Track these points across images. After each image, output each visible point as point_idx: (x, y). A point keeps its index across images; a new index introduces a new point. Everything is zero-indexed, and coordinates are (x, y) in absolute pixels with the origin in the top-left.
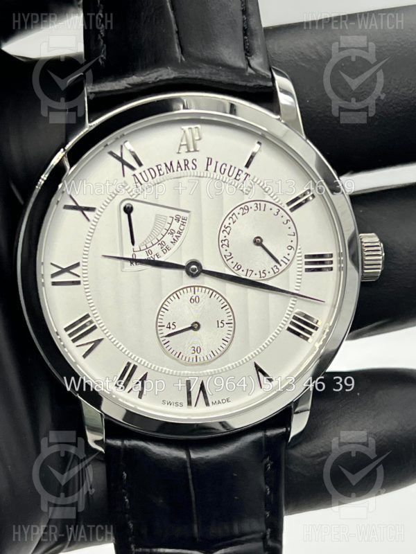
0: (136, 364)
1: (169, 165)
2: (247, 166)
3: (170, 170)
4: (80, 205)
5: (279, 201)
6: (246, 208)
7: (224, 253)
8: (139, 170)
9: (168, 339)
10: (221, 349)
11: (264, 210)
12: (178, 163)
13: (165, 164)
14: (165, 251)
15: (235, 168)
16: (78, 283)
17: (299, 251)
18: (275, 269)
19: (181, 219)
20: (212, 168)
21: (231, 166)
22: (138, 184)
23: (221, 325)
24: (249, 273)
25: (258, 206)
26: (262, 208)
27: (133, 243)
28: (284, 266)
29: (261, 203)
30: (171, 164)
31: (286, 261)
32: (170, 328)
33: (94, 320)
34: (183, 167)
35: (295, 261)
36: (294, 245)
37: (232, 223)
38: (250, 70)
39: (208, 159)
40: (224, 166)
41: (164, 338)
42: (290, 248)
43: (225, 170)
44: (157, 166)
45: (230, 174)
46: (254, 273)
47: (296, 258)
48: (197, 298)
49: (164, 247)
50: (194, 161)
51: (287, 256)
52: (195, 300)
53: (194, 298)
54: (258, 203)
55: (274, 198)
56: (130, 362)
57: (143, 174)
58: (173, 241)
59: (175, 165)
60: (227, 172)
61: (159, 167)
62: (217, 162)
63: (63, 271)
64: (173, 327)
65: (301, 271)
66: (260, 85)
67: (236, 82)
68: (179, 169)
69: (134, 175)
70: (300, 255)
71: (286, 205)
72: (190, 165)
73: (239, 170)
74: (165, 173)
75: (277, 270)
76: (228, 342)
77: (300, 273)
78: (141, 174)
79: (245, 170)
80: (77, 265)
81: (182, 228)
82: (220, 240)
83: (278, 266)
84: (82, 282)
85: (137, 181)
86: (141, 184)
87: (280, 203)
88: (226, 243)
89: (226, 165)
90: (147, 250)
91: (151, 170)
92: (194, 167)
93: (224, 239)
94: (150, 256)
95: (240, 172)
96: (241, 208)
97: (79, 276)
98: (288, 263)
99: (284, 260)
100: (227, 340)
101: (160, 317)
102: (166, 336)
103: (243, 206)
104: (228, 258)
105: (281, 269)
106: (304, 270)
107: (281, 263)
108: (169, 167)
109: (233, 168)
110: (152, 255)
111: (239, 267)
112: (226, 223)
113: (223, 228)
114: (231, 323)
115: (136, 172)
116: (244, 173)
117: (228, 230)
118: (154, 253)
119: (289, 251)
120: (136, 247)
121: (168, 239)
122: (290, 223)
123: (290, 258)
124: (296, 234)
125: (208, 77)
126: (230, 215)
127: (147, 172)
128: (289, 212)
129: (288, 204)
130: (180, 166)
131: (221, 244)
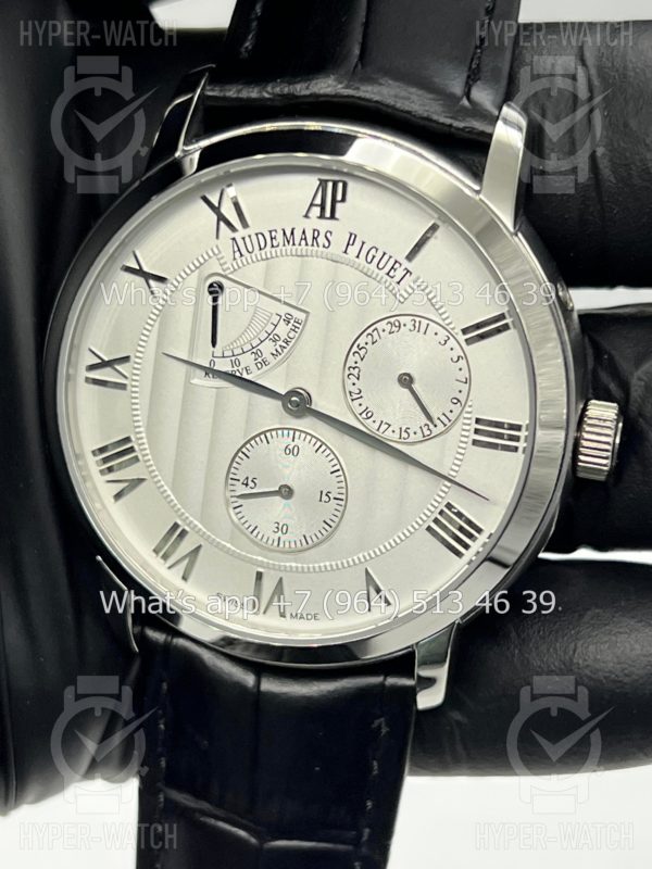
0: (187, 528)
1: (288, 234)
2: (410, 257)
3: (288, 242)
4: (146, 269)
5: (450, 323)
6: (397, 324)
7: (350, 387)
8: (242, 232)
9: (241, 502)
10: (319, 535)
11: (425, 333)
12: (304, 232)
13: (284, 231)
14: (259, 365)
15: (390, 257)
16: (123, 387)
17: (469, 410)
18: (425, 429)
19: (292, 321)
20: (353, 250)
21: (384, 254)
22: (237, 254)
23: (325, 498)
24: (384, 427)
25: (417, 325)
26: (423, 329)
27: (214, 343)
28: (441, 428)
29: (422, 320)
30: (292, 233)
31: (446, 421)
32: (247, 485)
33: (136, 447)
34: (310, 241)
35: (459, 423)
36: (462, 397)
37: (370, 343)
38: (465, 102)
39: (351, 234)
40: (373, 251)
41: (235, 499)
42: (455, 401)
43: (374, 257)
44: (270, 232)
45: (381, 266)
46: (391, 429)
47: (461, 420)
48: (296, 449)
49: (260, 360)
50: (328, 235)
51: (448, 414)
52: (292, 452)
53: (291, 447)
54: (417, 319)
55: (444, 316)
56: (179, 522)
57: (247, 240)
58: (275, 352)
59: (298, 235)
60: (376, 261)
61: (273, 234)
62: (363, 243)
63: (104, 364)
64: (251, 484)
65: (466, 443)
66: (474, 129)
67: (435, 117)
68: (303, 242)
69: (234, 239)
70: (469, 416)
71: (461, 333)
72: (322, 240)
73: (396, 262)
74: (281, 244)
75: (428, 433)
76: (331, 527)
77: (463, 445)
78: (243, 239)
79: (406, 264)
80: (126, 359)
81: (291, 335)
82: (348, 365)
83: (431, 427)
84: (129, 388)
85: (236, 249)
86: (241, 255)
87: (452, 326)
88: (356, 372)
89: (377, 250)
90: (233, 358)
91: (260, 236)
92: (327, 245)
93: (354, 365)
94: (236, 368)
95: (397, 265)
96: (389, 322)
97: (125, 377)
98: (449, 424)
99: (443, 418)
100: (331, 523)
101: (235, 465)
102: (238, 497)
103: (392, 320)
104: (355, 396)
105: (436, 431)
106: (471, 442)
107: (438, 422)
108: (289, 238)
109: (386, 257)
110: (240, 368)
111: (369, 415)
112: (361, 341)
113: (355, 349)
114: (342, 500)
115: (238, 236)
116: (403, 267)
117: (362, 352)
118: (243, 366)
119: (453, 407)
120: (218, 350)
121: (268, 348)
122: (462, 363)
123: (452, 417)
124: (468, 381)
125: (391, 101)
126: (369, 331)
127: (254, 238)
128: (464, 344)
129: (465, 331)
130: (305, 239)
131: (347, 372)
